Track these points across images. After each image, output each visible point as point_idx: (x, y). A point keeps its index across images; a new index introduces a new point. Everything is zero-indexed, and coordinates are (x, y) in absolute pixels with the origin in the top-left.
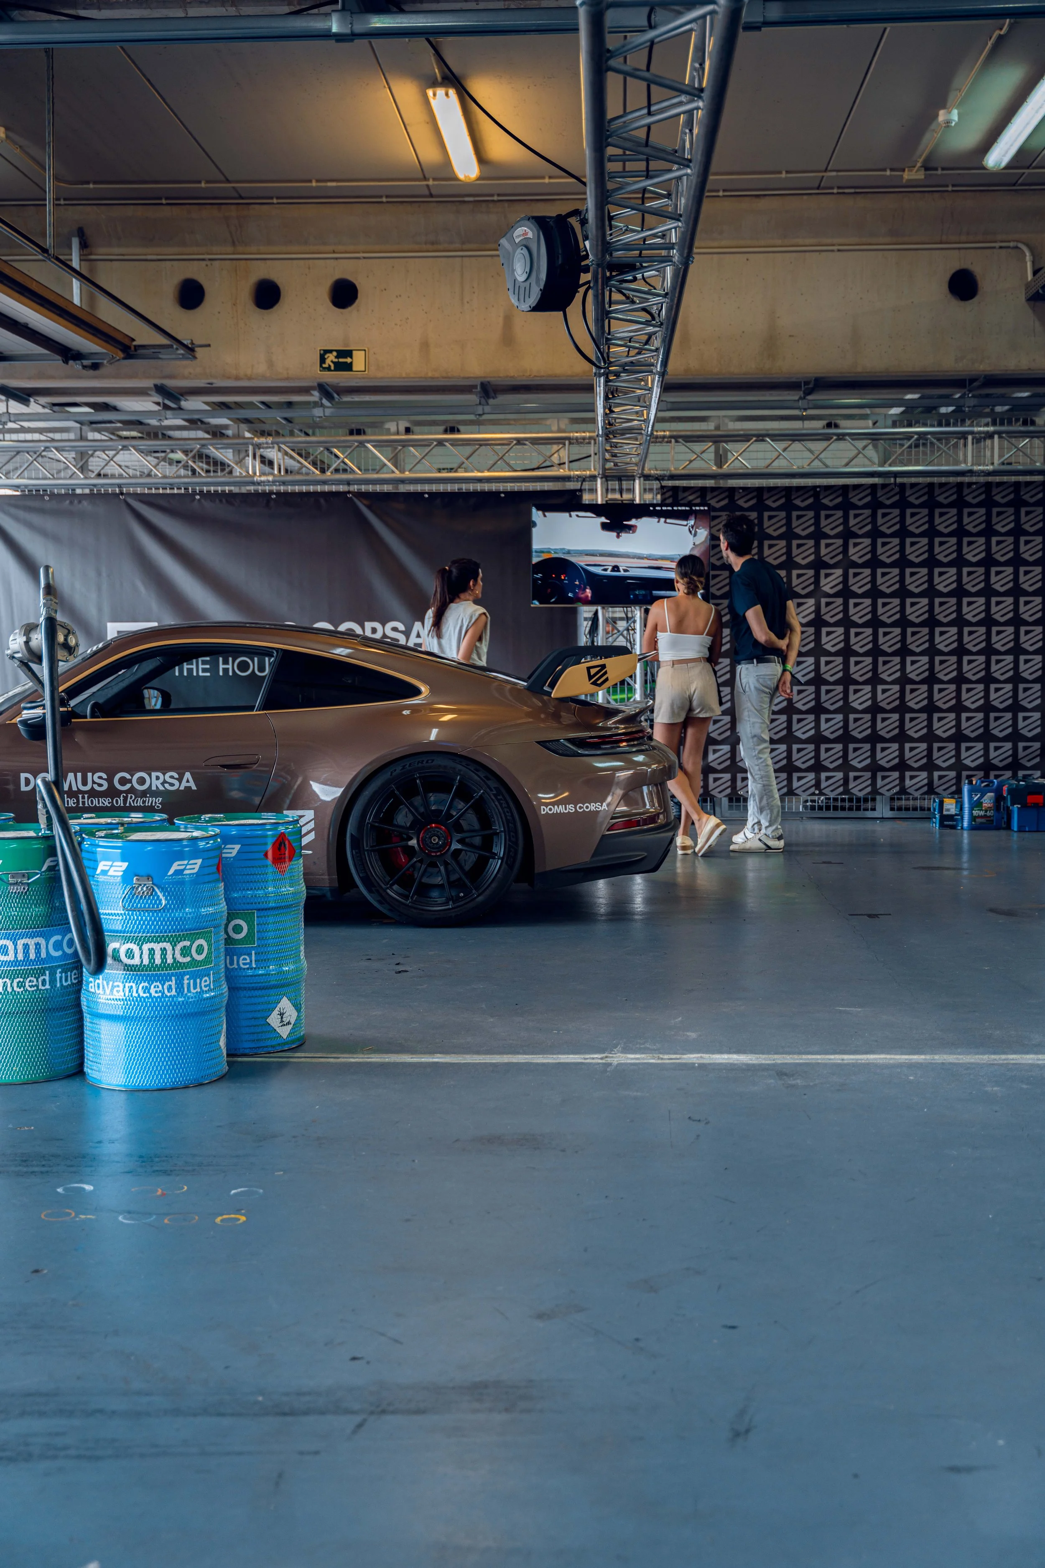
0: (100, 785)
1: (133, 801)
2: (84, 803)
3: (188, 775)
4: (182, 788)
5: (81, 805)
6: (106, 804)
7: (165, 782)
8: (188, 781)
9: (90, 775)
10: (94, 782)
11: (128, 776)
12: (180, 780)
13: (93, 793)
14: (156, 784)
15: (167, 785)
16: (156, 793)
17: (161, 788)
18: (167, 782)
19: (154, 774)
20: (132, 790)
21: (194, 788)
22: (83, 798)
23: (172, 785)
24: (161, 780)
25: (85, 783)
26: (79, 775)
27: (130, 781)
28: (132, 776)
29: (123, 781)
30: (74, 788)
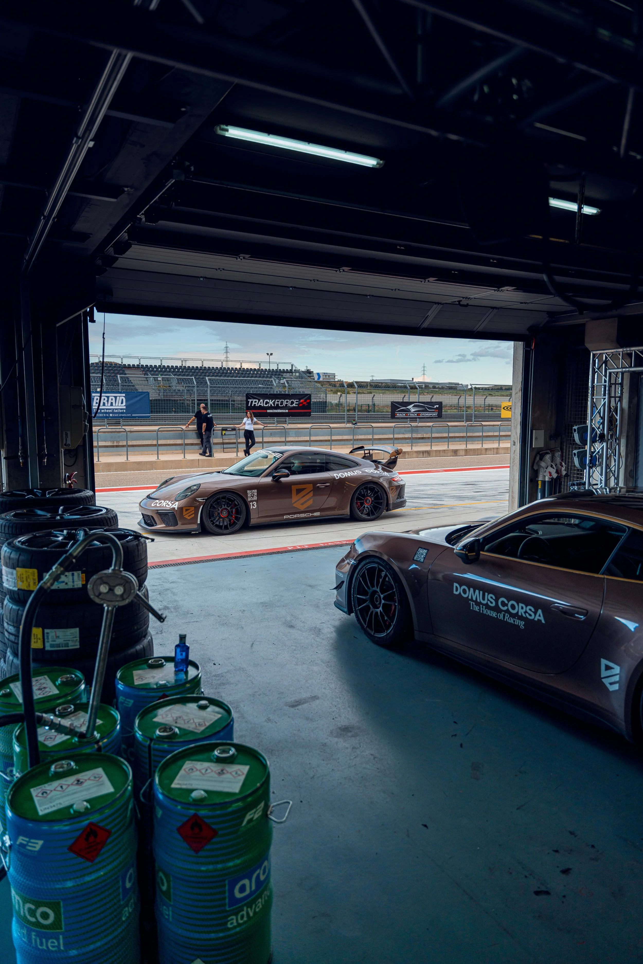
0: (491, 603)
1: (508, 619)
2: (483, 611)
3: (540, 611)
4: (536, 619)
5: (481, 612)
6: (494, 615)
7: (526, 612)
8: (540, 616)
9: (486, 594)
10: (488, 600)
11: (506, 602)
12: (535, 613)
13: (487, 606)
14: (521, 612)
15: (527, 614)
16: (521, 618)
17: (524, 615)
18: (527, 613)
19: (521, 605)
20: (507, 611)
21: (543, 622)
22: (483, 608)
23: (530, 615)
24: (524, 610)
25: (484, 599)
26: (481, 592)
27: (507, 605)
28: (508, 602)
29: (504, 604)
30: (478, 600)
